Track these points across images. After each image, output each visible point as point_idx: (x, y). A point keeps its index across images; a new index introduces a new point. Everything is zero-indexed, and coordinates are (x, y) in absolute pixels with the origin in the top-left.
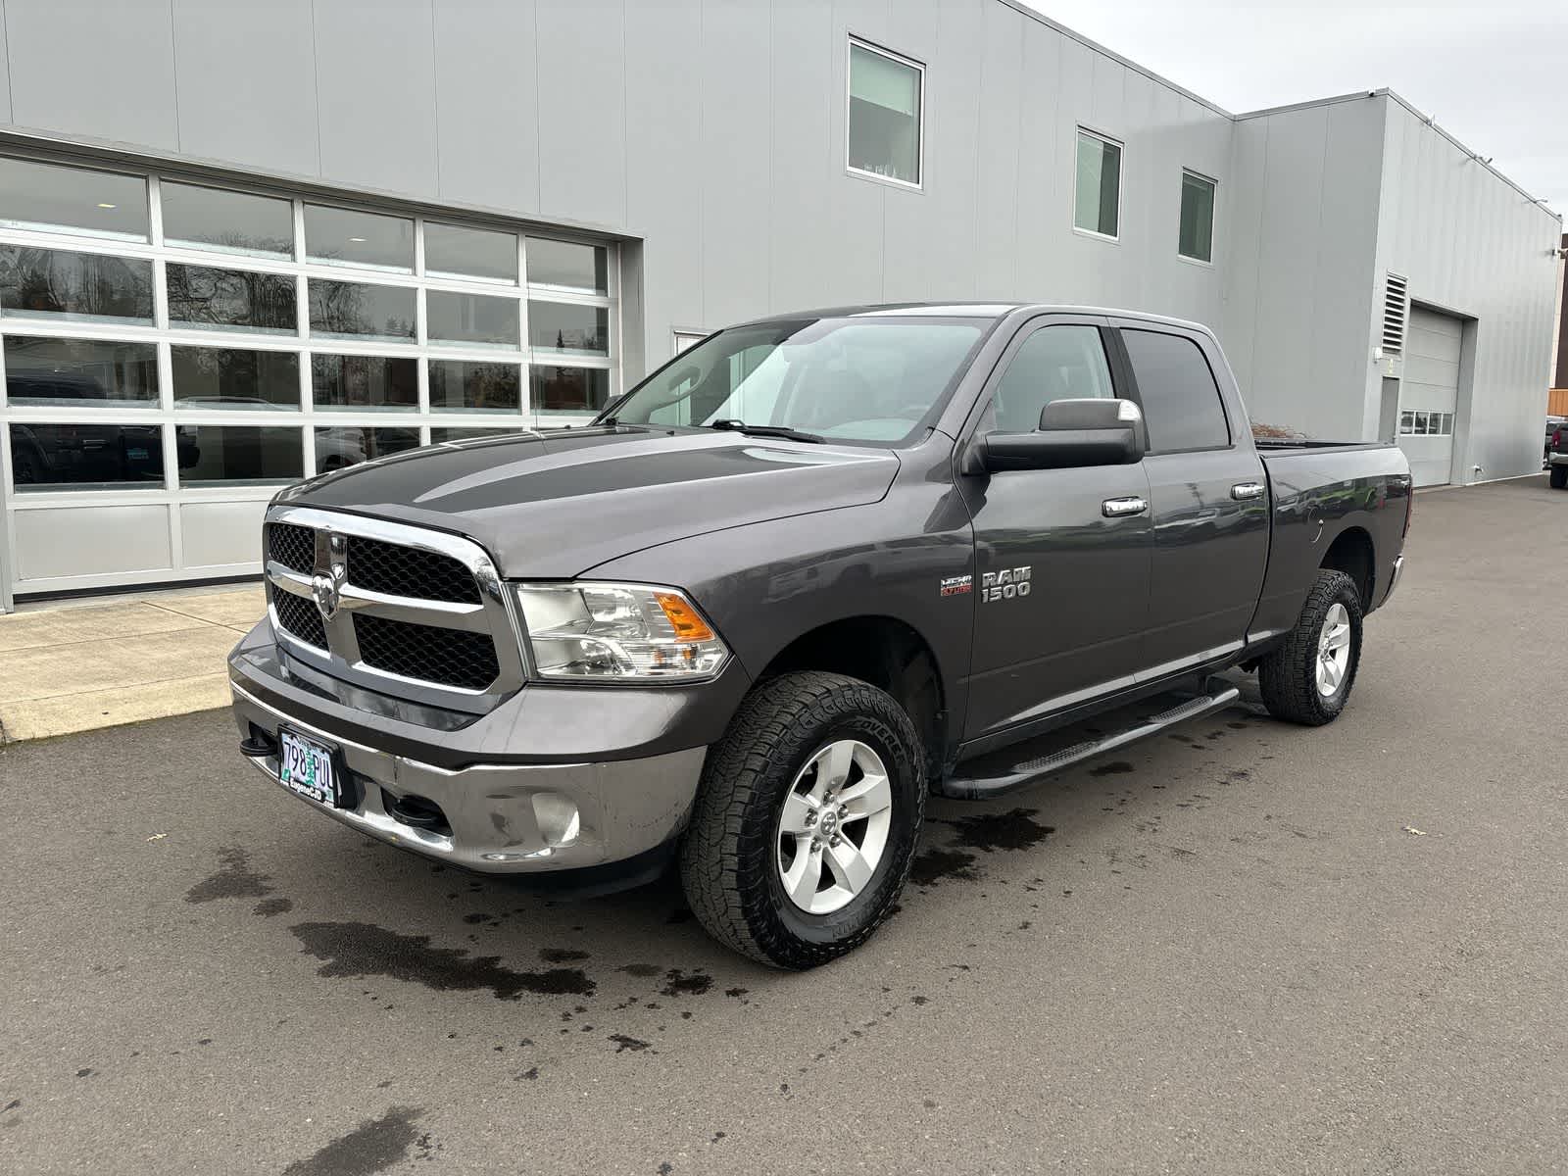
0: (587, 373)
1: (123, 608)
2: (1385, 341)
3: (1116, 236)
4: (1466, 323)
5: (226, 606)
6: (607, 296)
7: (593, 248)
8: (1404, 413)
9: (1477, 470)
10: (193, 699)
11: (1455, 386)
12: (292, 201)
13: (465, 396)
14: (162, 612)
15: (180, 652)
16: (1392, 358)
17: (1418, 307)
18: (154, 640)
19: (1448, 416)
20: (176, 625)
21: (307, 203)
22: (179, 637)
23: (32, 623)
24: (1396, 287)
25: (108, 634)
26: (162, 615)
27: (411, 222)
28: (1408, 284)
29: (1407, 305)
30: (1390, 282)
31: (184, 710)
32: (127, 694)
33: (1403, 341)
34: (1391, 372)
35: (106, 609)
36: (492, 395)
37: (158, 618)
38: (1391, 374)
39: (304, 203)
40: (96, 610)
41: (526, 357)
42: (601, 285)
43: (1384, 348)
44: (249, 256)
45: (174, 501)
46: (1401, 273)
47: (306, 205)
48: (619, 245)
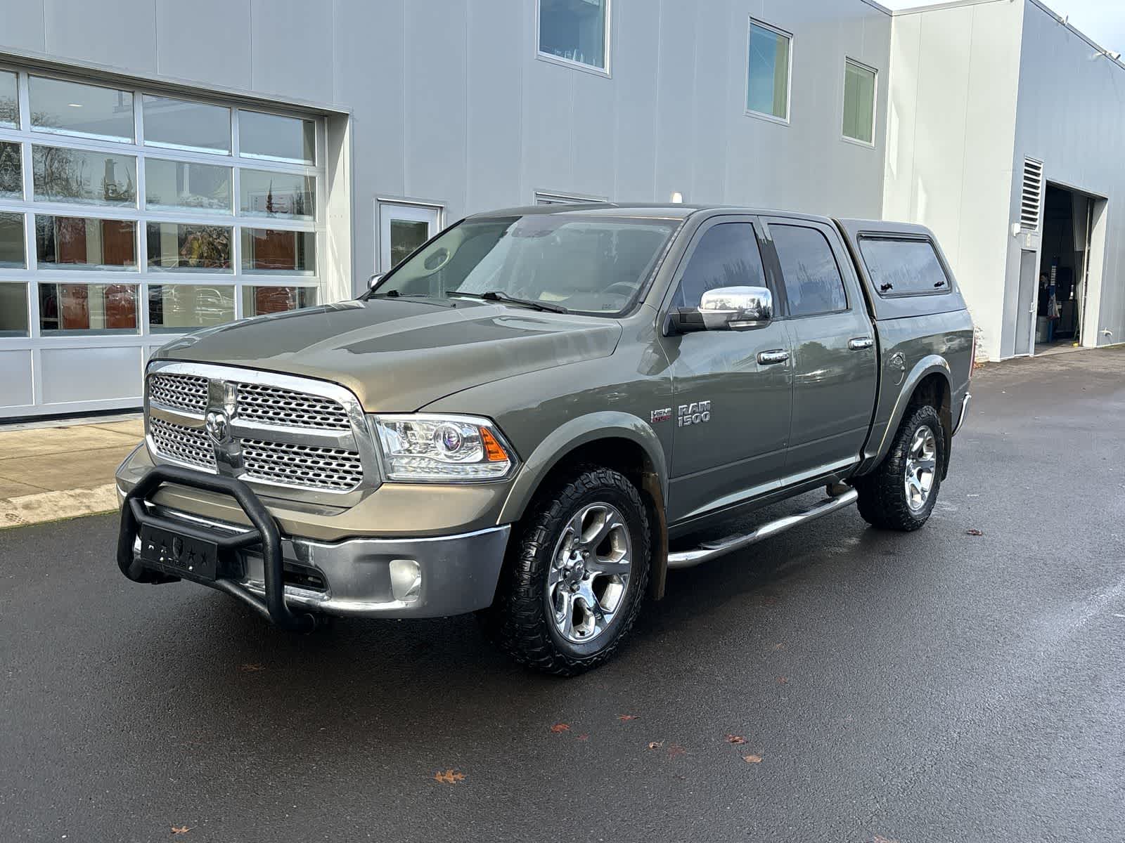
0: (296, 234)
2: (1024, 218)
3: (785, 118)
6: (314, 165)
7: (302, 121)
9: (1107, 334)
13: (180, 254)
16: (1028, 231)
21: (31, 75)
24: (1033, 170)
27: (131, 94)
28: (1043, 168)
29: (1043, 186)
30: (1027, 165)
33: (1038, 217)
34: (1027, 244)
36: (205, 255)
38: (1028, 246)
39: (29, 75)
42: (310, 155)
43: (1020, 223)
46: (1036, 158)
47: (31, 77)
48: (326, 119)
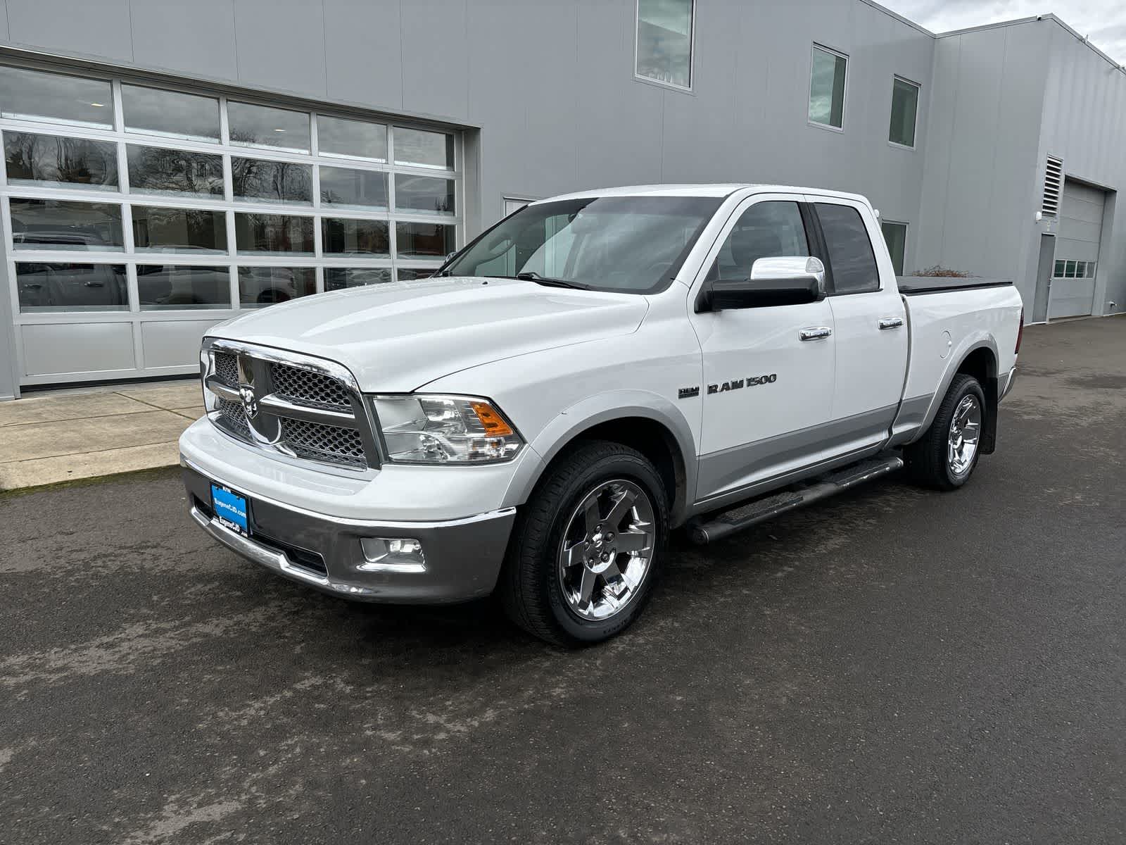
1: (99, 396)
2: (1044, 207)
3: (841, 127)
4: (1107, 194)
5: (172, 396)
6: (454, 170)
7: (444, 134)
8: (1057, 261)
9: (1112, 305)
10: (133, 462)
11: (1098, 241)
12: (218, 99)
14: (126, 400)
15: (131, 428)
16: (1050, 219)
17: (1070, 181)
18: (116, 419)
19: (1091, 264)
20: (133, 409)
21: (230, 101)
22: (133, 417)
23: (33, 406)
24: (1053, 166)
25: (84, 414)
26: (125, 402)
27: (308, 115)
28: (1063, 164)
29: (1062, 180)
30: (1049, 162)
31: (127, 470)
32: (87, 458)
33: (1058, 207)
34: (1048, 230)
35: (87, 397)
37: (123, 404)
38: (1048, 231)
39: (227, 100)
40: (79, 397)
41: (393, 216)
42: (450, 162)
43: (1043, 212)
44: (187, 140)
45: (136, 320)
46: (1058, 155)
47: (229, 102)
48: (463, 132)
